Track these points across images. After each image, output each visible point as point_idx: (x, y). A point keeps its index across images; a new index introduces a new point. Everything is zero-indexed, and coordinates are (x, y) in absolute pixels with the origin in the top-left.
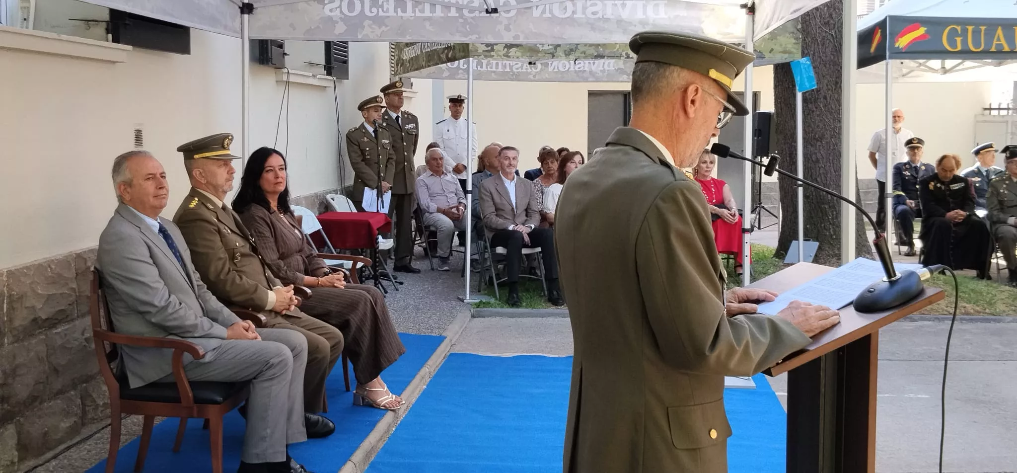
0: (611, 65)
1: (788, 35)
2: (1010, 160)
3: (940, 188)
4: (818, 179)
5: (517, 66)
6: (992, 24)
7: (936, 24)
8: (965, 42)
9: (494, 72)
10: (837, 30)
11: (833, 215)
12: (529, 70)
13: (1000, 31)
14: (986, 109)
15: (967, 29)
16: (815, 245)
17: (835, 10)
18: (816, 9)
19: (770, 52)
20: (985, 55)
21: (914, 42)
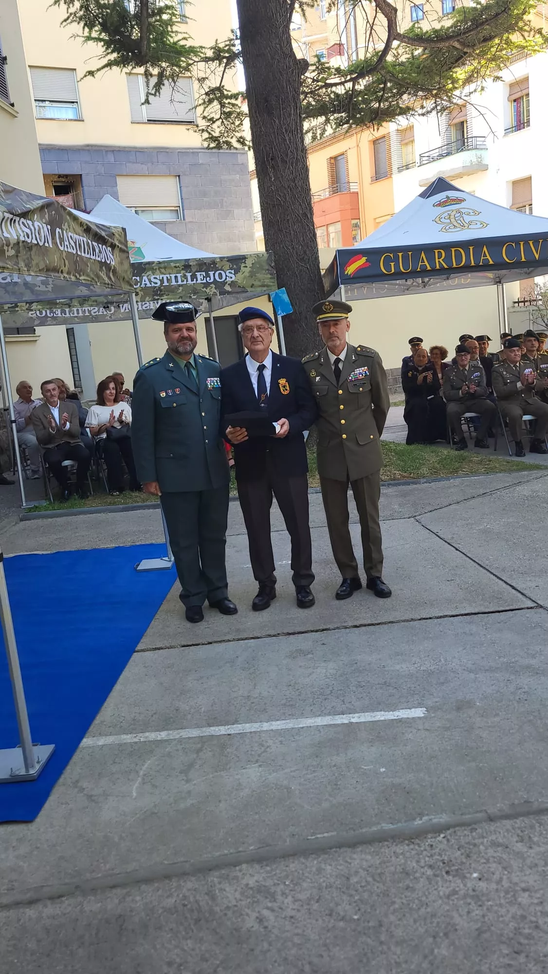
1: (264, 272)
5: (95, 311)
6: (417, 250)
7: (373, 254)
8: (397, 266)
9: (76, 317)
10: (312, 265)
12: (105, 313)
13: (423, 254)
14: (515, 302)
15: (398, 255)
17: (308, 248)
18: (293, 248)
19: (252, 287)
20: (414, 274)
21: (359, 269)
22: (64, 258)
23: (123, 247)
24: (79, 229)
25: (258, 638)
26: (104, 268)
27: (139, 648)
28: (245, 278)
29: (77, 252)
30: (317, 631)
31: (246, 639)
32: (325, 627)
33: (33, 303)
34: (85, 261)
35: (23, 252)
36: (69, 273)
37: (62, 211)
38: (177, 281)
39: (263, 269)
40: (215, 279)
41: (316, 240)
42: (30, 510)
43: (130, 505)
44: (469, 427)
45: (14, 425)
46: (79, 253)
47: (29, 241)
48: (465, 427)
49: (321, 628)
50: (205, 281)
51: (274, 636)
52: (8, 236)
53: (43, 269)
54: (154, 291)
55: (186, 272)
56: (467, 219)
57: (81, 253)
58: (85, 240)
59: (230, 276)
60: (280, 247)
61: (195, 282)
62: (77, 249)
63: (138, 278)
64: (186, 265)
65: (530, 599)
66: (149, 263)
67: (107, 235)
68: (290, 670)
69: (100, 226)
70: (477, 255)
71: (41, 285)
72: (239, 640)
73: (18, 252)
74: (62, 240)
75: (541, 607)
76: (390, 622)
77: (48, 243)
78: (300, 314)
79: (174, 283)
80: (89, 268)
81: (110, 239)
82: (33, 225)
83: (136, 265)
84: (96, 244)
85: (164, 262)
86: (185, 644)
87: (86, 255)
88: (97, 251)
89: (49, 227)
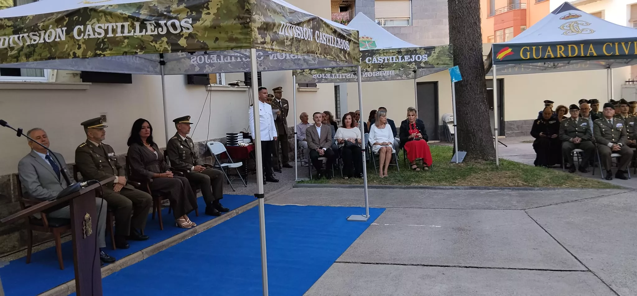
0: (393, 73)
2: (571, 110)
3: (543, 123)
4: (467, 122)
5: (348, 76)
6: (545, 45)
7: (517, 47)
8: (531, 54)
9: (338, 79)
10: (477, 53)
11: (474, 139)
13: (549, 48)
15: (533, 48)
16: (465, 153)
17: (475, 42)
18: (466, 43)
19: (437, 65)
20: (542, 59)
21: (506, 56)
22: (319, 46)
23: (357, 42)
24: (330, 31)
25: (406, 265)
26: (342, 52)
27: (337, 261)
28: (434, 59)
29: (327, 43)
30: (442, 266)
31: (398, 264)
32: (447, 265)
33: (313, 69)
34: (331, 49)
35: (295, 43)
36: (320, 54)
37: (321, 22)
38: (393, 60)
39: (445, 55)
40: (415, 59)
41: (481, 37)
42: (299, 182)
43: (352, 185)
44: (578, 159)
45: (296, 135)
46: (328, 44)
47: (299, 37)
48: (575, 159)
49: (445, 265)
50: (409, 61)
51: (415, 265)
52: (288, 35)
53: (305, 52)
54: (379, 66)
55: (399, 55)
56: (581, 27)
57: (329, 43)
58: (333, 37)
59: (424, 58)
60: (458, 41)
61: (403, 61)
62: (327, 41)
63: (371, 58)
64: (399, 52)
65: (585, 266)
66: (378, 50)
67: (346, 35)
68: (419, 285)
69: (344, 30)
70: (586, 50)
71: (312, 60)
72: (394, 264)
73: (292, 43)
74: (318, 37)
75: (590, 271)
76: (488, 268)
77: (310, 38)
78: (467, 81)
79: (391, 61)
80: (333, 52)
81: (348, 37)
82: (303, 29)
83: (370, 51)
84: (339, 39)
85: (386, 49)
86: (363, 262)
87: (332, 45)
88: (339, 43)
89: (312, 30)
